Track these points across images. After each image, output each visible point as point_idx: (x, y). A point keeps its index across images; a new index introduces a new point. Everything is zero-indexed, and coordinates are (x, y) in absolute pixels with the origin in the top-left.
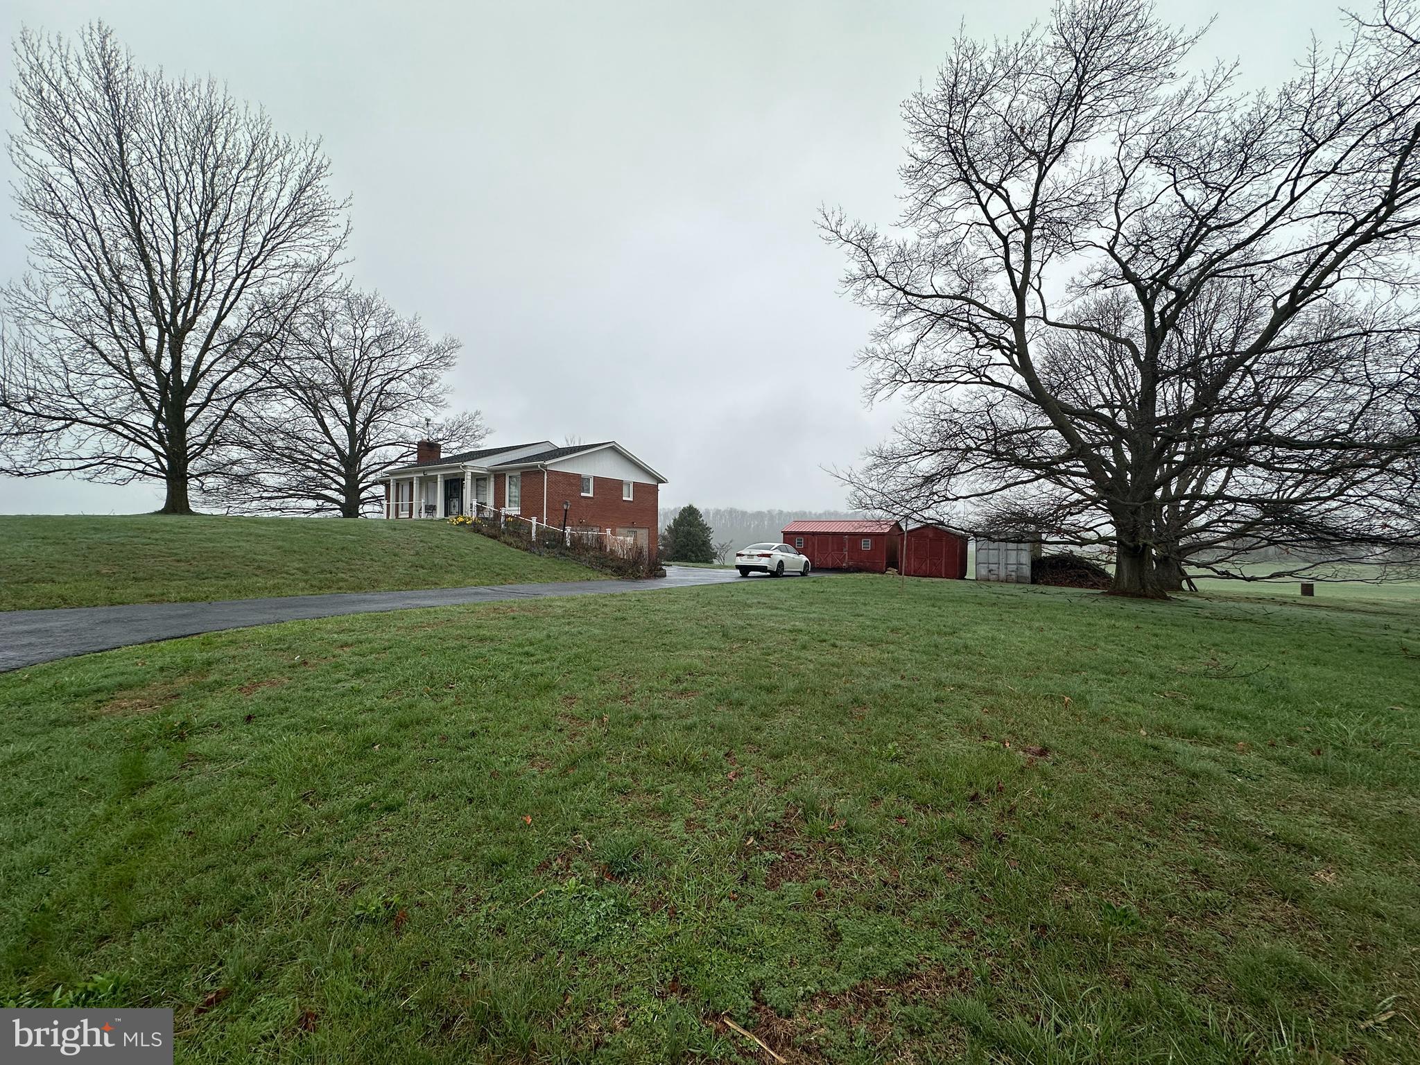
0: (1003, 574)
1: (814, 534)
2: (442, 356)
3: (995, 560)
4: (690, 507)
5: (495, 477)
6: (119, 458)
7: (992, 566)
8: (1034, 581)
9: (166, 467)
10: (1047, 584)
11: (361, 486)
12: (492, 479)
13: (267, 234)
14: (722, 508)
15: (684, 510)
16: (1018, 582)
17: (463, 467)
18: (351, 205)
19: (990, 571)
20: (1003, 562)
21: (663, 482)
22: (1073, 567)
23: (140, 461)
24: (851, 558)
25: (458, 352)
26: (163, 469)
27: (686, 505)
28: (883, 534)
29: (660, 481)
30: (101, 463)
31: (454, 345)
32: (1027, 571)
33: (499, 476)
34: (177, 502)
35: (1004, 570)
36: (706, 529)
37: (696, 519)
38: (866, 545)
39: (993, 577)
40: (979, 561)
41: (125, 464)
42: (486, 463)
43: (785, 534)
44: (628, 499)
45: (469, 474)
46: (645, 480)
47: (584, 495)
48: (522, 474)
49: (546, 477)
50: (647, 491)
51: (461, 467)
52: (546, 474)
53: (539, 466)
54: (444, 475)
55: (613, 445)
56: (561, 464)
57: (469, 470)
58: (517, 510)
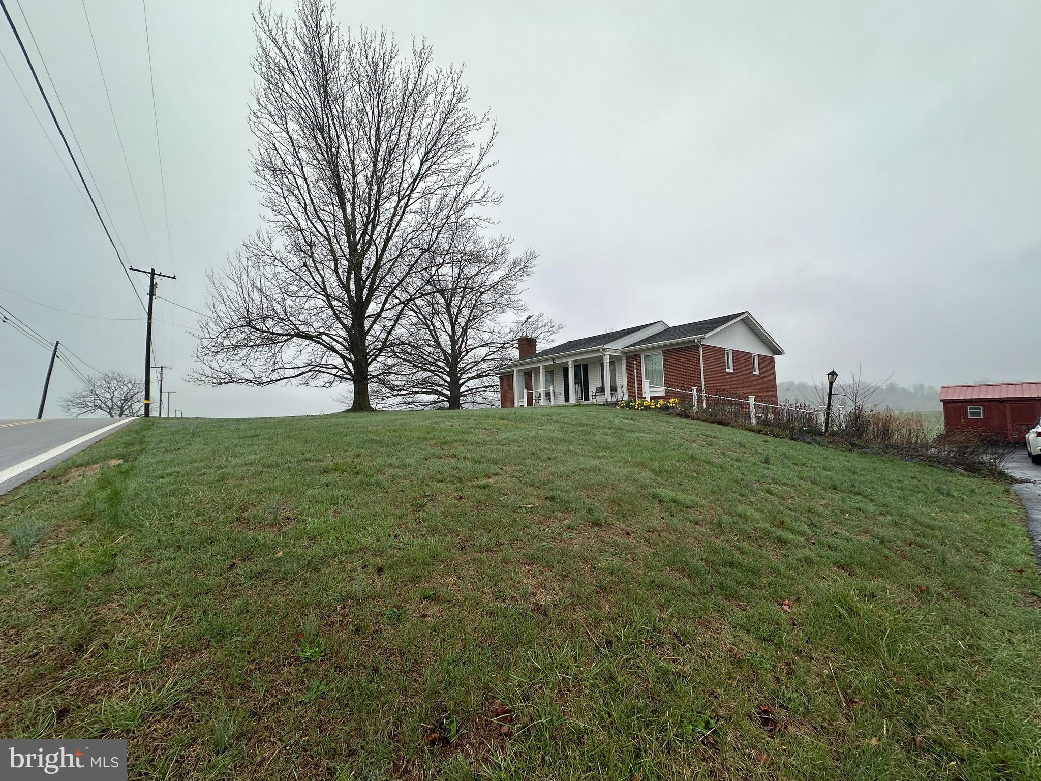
2: (522, 267)
5: (627, 358)
6: (320, 365)
9: (353, 373)
11: (461, 382)
12: (624, 361)
13: (424, 157)
18: (488, 120)
21: (780, 353)
23: (336, 367)
25: (535, 262)
26: (350, 373)
29: (777, 351)
30: (310, 371)
31: (532, 256)
33: (632, 358)
34: (361, 403)
41: (325, 370)
42: (618, 345)
43: (945, 402)
44: (756, 373)
45: (608, 357)
46: (766, 353)
47: (727, 370)
48: (665, 352)
49: (701, 352)
50: (768, 364)
51: (601, 350)
52: (701, 349)
53: (696, 340)
54: (575, 361)
55: (746, 315)
56: (713, 339)
57: (607, 353)
58: (660, 391)
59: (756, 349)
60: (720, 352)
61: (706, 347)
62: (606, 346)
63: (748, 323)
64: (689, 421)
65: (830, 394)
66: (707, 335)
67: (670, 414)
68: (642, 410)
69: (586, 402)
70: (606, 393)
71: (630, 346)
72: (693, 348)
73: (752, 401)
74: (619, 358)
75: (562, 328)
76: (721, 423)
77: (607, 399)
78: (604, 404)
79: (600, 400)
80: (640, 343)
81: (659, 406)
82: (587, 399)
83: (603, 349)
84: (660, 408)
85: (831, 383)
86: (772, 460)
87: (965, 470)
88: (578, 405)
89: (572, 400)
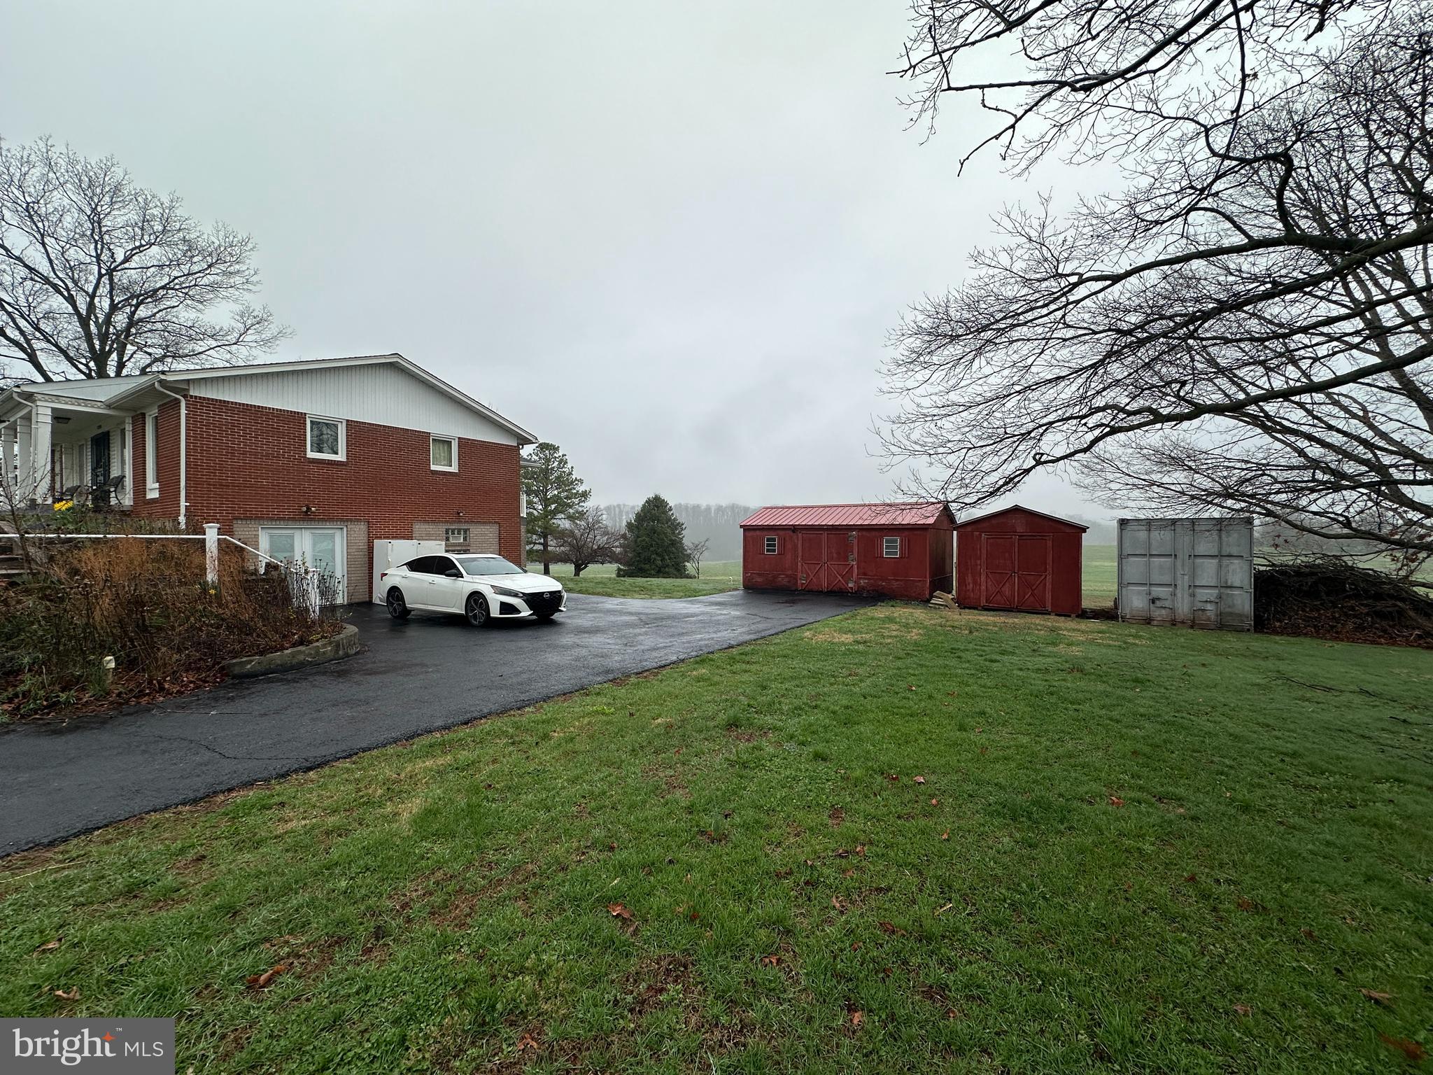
0: (1182, 610)
1: (795, 529)
3: (1167, 579)
4: (657, 498)
5: (134, 422)
7: (1157, 591)
8: (1261, 624)
10: (1292, 631)
12: (130, 427)
14: (724, 503)
15: (648, 501)
16: (1222, 629)
19: (1153, 601)
20: (1184, 582)
24: (862, 574)
27: (651, 495)
28: (924, 528)
32: (1243, 602)
35: (1187, 599)
36: (676, 526)
37: (665, 513)
38: (891, 549)
39: (1158, 615)
40: (1127, 578)
43: (745, 529)
46: (490, 437)
47: (314, 455)
48: (160, 410)
50: (492, 457)
52: (183, 406)
53: (157, 384)
59: (452, 428)
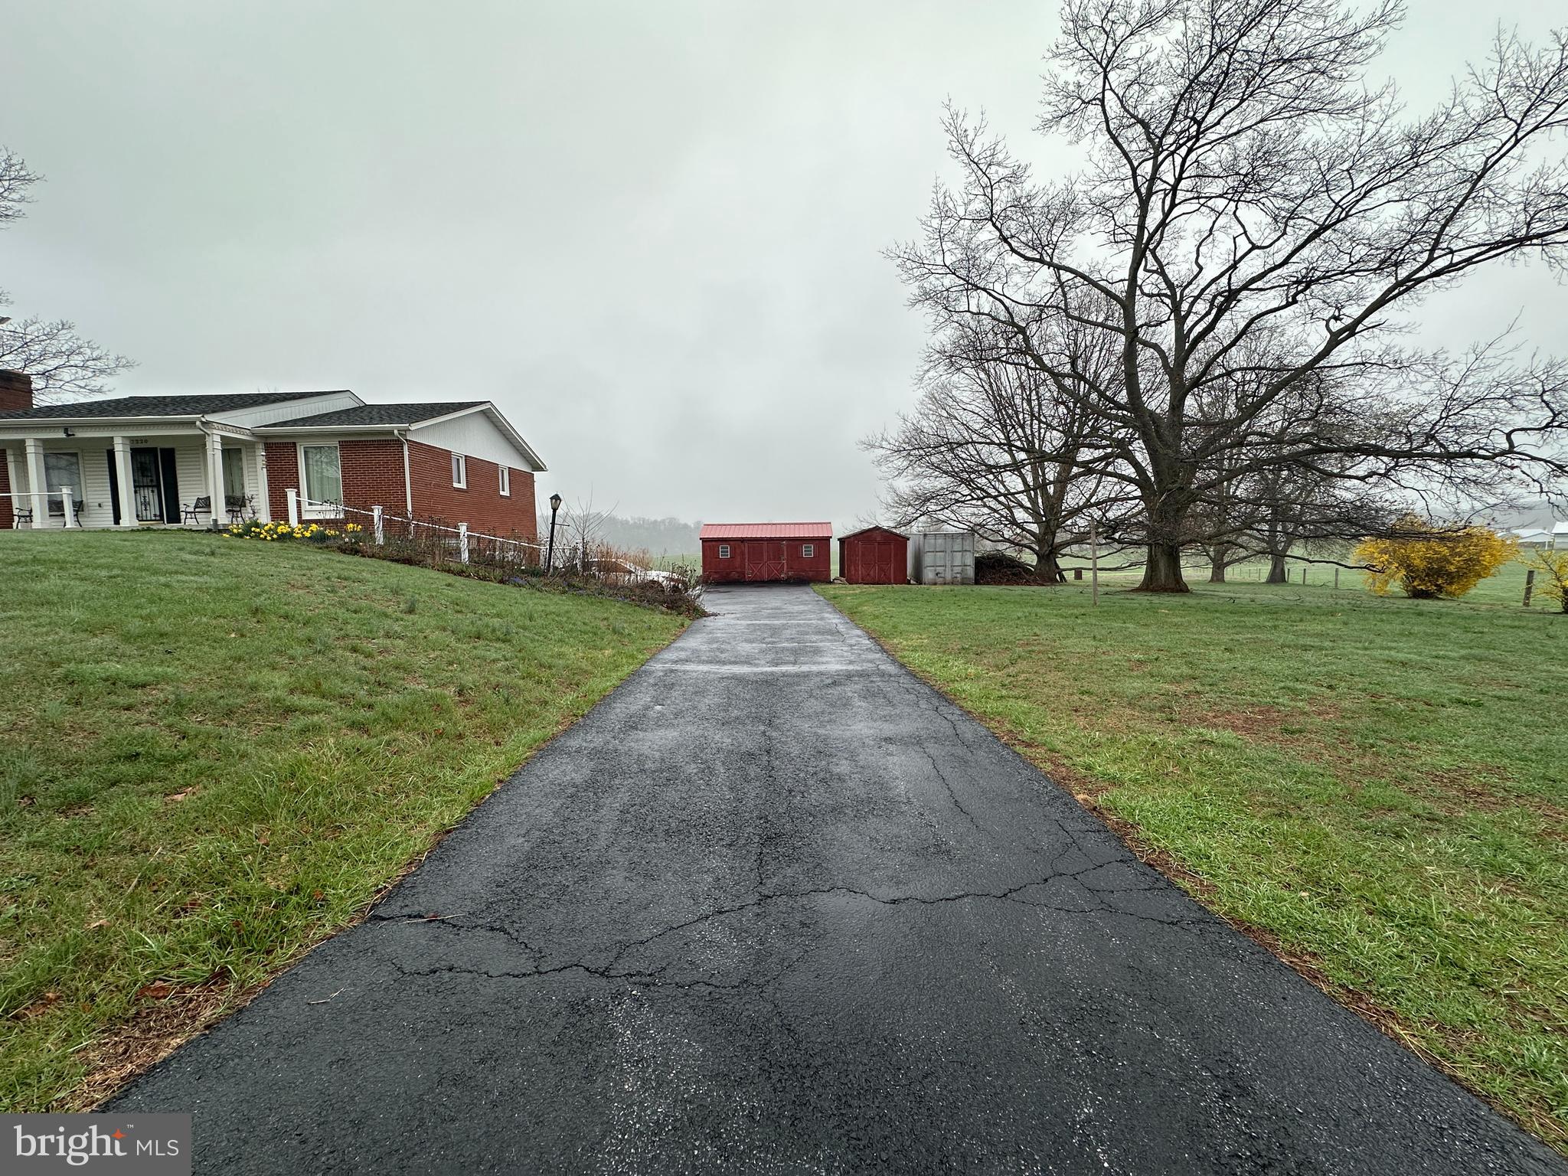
0: (949, 577)
1: (743, 540)
3: (942, 563)
5: (268, 447)
7: (939, 569)
8: (977, 582)
10: (988, 583)
12: (261, 452)
16: (963, 584)
17: (204, 423)
19: (938, 574)
20: (948, 564)
21: (542, 470)
22: (1008, 566)
24: (790, 568)
28: (827, 539)
29: (538, 467)
32: (971, 572)
33: (277, 446)
35: (950, 573)
38: (808, 552)
39: (940, 580)
40: (926, 564)
42: (248, 420)
43: (704, 540)
44: (506, 493)
45: (218, 439)
46: (521, 466)
47: (456, 485)
48: (344, 445)
49: (406, 453)
50: (523, 483)
51: (198, 423)
52: (406, 448)
53: (396, 432)
54: (132, 439)
55: (488, 406)
56: (424, 433)
57: (215, 431)
58: (330, 512)
59: (506, 460)
60: (445, 456)
61: (414, 445)
62: (209, 418)
63: (490, 416)
64: (357, 558)
65: (553, 523)
66: (414, 427)
67: (327, 547)
68: (273, 540)
69: (175, 526)
70: (213, 509)
71: (274, 425)
72: (394, 444)
73: (463, 529)
74: (250, 446)
75: (128, 365)
76: (408, 561)
77: (215, 521)
78: (209, 531)
79: (204, 521)
80: (304, 421)
81: (308, 534)
82: (174, 517)
83: (202, 423)
84: (310, 538)
85: (555, 510)
86: (420, 606)
87: (668, 607)
88: (143, 530)
89: (128, 520)
